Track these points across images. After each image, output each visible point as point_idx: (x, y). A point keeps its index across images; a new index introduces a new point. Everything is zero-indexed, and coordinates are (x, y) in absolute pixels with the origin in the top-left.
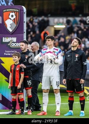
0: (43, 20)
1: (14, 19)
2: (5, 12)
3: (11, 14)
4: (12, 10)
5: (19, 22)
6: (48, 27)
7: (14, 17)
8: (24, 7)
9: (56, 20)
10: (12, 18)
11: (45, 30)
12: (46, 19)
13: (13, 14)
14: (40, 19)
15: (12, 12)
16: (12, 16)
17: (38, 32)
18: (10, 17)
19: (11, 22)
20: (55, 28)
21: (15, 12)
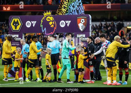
0: (119, 23)
1: (84, 23)
2: (78, 18)
3: (82, 20)
4: (82, 17)
5: (87, 25)
6: (123, 28)
7: (84, 21)
8: (90, 15)
9: (128, 23)
10: (83, 23)
11: (122, 30)
12: (121, 23)
13: (83, 20)
14: (118, 22)
15: (83, 18)
16: (83, 21)
17: (116, 31)
18: (81, 21)
19: (82, 25)
20: (127, 28)
21: (84, 18)
